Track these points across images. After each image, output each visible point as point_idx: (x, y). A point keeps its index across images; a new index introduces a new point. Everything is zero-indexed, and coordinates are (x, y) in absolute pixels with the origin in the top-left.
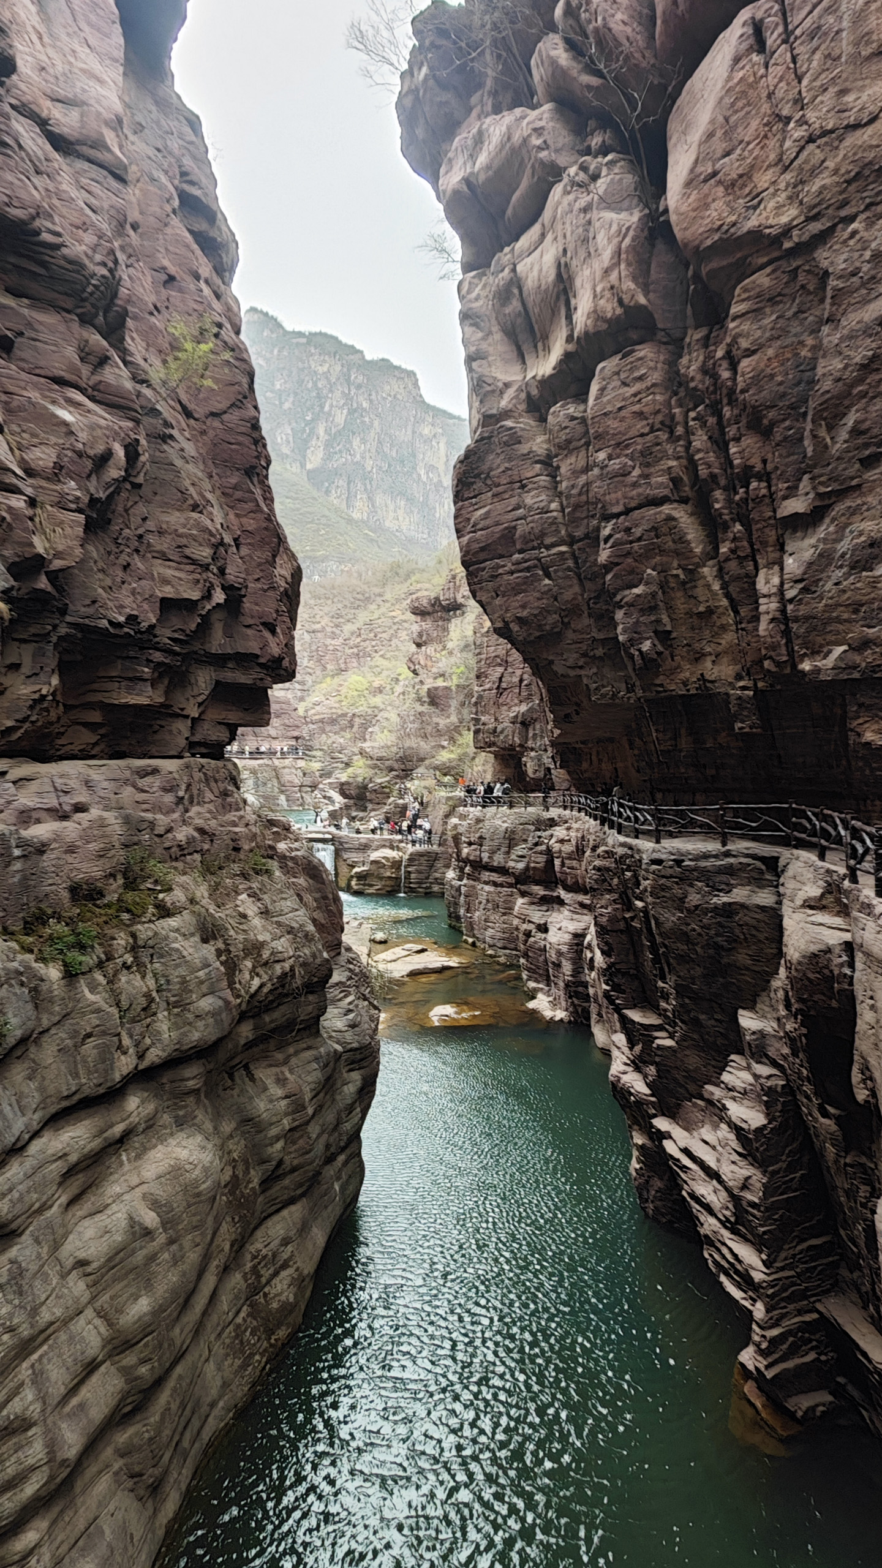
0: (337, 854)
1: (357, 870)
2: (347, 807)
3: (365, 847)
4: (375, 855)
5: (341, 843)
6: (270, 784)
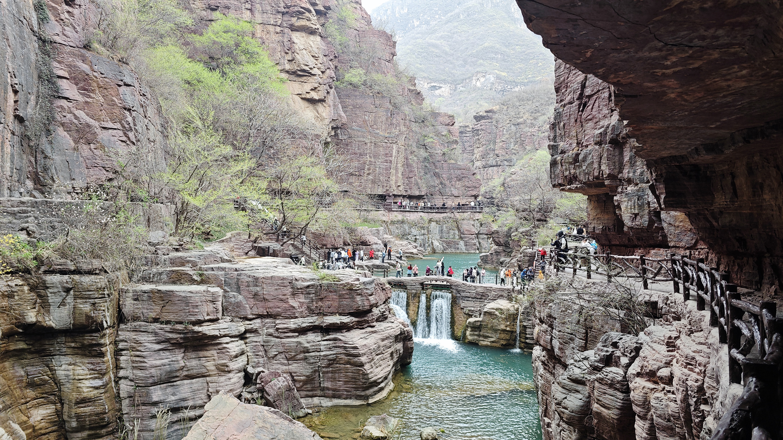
0: (454, 302)
1: (472, 320)
2: (497, 253)
3: (482, 296)
4: (490, 306)
5: (458, 292)
6: (452, 232)
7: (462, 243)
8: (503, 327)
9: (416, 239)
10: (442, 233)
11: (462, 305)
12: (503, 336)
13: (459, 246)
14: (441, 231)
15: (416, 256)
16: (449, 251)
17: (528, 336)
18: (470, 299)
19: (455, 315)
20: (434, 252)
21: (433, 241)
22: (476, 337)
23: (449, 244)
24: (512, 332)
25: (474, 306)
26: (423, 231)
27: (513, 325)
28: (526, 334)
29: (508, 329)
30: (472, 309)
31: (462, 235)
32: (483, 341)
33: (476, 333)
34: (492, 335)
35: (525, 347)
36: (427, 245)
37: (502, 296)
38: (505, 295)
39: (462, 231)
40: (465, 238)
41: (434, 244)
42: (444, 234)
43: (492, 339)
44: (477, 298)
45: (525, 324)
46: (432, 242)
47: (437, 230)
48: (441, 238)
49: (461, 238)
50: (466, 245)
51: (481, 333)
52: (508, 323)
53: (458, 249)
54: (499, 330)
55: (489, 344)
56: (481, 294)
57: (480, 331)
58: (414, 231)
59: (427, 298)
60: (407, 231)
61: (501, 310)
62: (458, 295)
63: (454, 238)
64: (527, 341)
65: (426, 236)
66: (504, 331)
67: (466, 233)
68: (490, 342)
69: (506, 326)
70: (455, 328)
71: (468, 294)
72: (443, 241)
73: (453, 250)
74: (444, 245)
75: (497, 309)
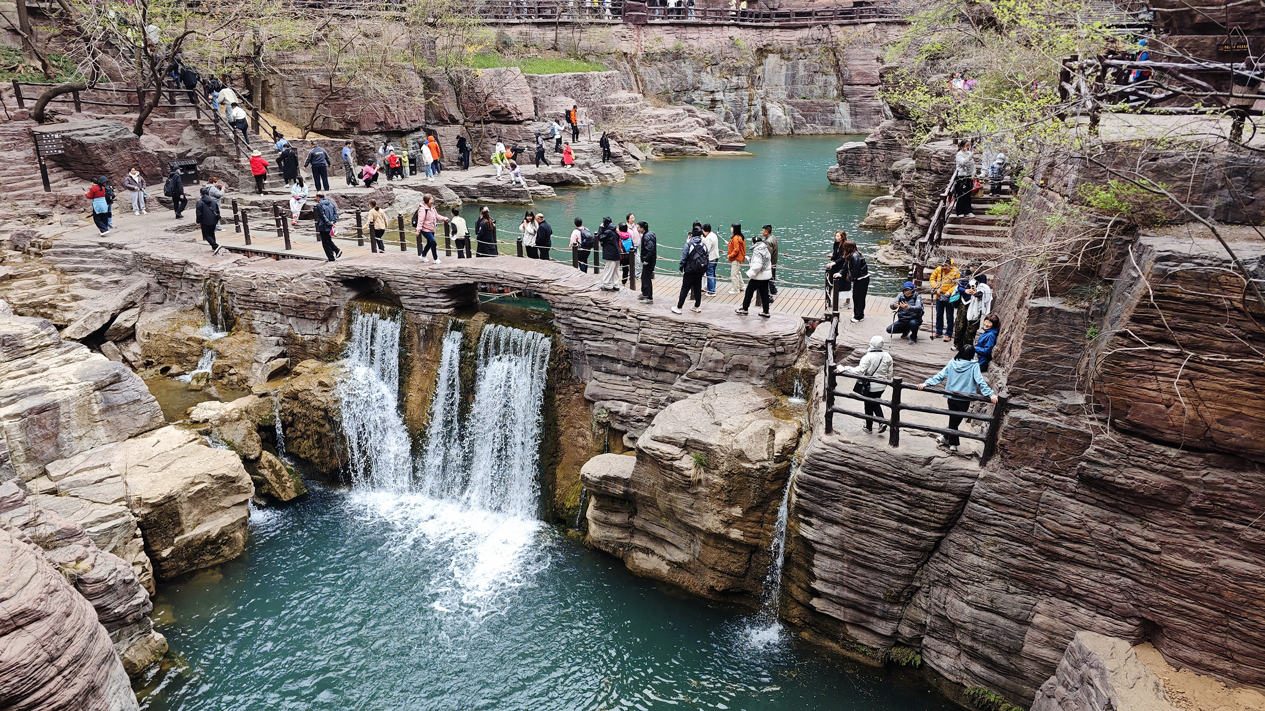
0: (558, 373)
3: (665, 361)
6: (820, 79)
7: (844, 108)
8: (711, 522)
9: (714, 101)
10: (793, 83)
11: (591, 388)
12: (713, 555)
13: (837, 117)
14: (792, 79)
15: (689, 148)
16: (808, 129)
17: (818, 585)
18: (619, 366)
19: (563, 424)
20: (768, 133)
21: (768, 105)
22: (616, 534)
23: (809, 112)
24: (754, 550)
25: (633, 397)
26: (735, 80)
27: (760, 522)
28: (813, 578)
29: (735, 534)
30: (623, 408)
31: (847, 88)
32: (647, 551)
33: (617, 519)
34: (677, 540)
35: (806, 626)
36: (745, 116)
37: (744, 368)
38: (759, 365)
39: (846, 76)
40: (854, 93)
41: (770, 113)
42: (800, 86)
43: (679, 556)
44: (647, 367)
45: (808, 533)
46: (764, 109)
47: (781, 77)
48: (791, 96)
49: (843, 95)
50: (854, 114)
51: (638, 522)
52: (737, 511)
53: (832, 123)
54: (700, 530)
55: (665, 569)
56: (660, 351)
57: (633, 513)
58: (710, 80)
59: (464, 348)
60: (690, 79)
61: (706, 449)
62: (577, 346)
63: (824, 96)
64: (815, 602)
65: (744, 92)
66: (717, 539)
67: (857, 80)
68: (670, 563)
69: (728, 524)
70: (560, 474)
71: (612, 345)
72: (795, 105)
73: (820, 129)
74: (797, 115)
75: (687, 446)
